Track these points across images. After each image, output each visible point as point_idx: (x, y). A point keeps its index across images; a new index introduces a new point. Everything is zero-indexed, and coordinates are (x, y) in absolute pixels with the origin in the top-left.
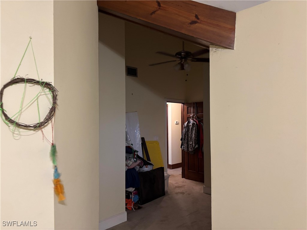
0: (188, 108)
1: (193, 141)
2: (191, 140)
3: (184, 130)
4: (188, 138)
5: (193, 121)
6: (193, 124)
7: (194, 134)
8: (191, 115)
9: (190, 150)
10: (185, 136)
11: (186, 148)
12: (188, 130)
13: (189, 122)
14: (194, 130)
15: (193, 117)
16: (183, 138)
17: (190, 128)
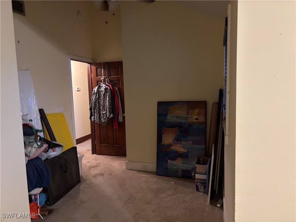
0: (97, 69)
1: (107, 110)
2: (104, 109)
3: (94, 97)
4: (99, 106)
5: (105, 85)
6: (106, 89)
7: (107, 101)
8: (102, 78)
9: (103, 120)
10: (95, 105)
11: (97, 119)
12: (99, 97)
13: (100, 87)
14: (107, 96)
15: (104, 80)
16: (93, 107)
17: (102, 94)
